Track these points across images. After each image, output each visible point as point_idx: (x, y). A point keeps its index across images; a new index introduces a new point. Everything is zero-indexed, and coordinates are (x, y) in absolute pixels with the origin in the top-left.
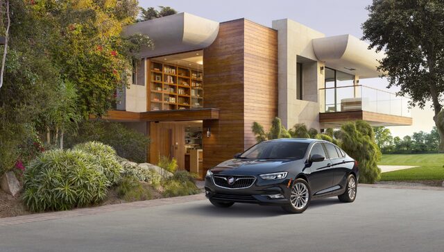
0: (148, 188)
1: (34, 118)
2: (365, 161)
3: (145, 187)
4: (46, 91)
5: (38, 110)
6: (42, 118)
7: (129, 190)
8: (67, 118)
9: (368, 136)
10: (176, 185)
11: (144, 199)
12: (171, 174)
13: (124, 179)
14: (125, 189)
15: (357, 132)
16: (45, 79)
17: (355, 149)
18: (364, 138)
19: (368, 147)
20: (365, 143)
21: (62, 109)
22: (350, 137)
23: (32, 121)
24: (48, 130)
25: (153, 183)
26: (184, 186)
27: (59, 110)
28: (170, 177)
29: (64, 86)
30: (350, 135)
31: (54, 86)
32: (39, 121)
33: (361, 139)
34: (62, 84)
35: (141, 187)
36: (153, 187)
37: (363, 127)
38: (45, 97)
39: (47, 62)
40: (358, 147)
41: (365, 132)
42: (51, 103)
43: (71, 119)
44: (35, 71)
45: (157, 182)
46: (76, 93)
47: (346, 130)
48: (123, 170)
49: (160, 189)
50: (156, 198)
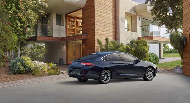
0: (43, 72)
1: (2, 47)
2: (144, 58)
3: (41, 72)
4: (6, 37)
5: (4, 44)
6: (5, 47)
7: (36, 73)
8: (14, 47)
9: (145, 46)
10: (52, 71)
11: (41, 76)
12: (51, 67)
13: (34, 69)
14: (35, 73)
15: (141, 44)
16: (6, 33)
17: (140, 52)
18: (143, 47)
19: (145, 51)
20: (144, 50)
21: (12, 44)
22: (138, 47)
23: (2, 48)
24: (7, 51)
25: (45, 70)
26: (55, 71)
27: (11, 44)
28: (50, 68)
29: (13, 36)
30: (138, 46)
31: (9, 36)
32: (4, 48)
33: (142, 48)
34: (12, 35)
35: (40, 72)
36: (44, 72)
37: (143, 42)
38: (6, 39)
39: (7, 27)
40: (141, 52)
41: (144, 44)
42: (8, 41)
43: (15, 47)
44: (3, 30)
45: (46, 70)
46: (17, 38)
47: (136, 44)
48: (34, 66)
49: (47, 72)
50: (45, 75)
